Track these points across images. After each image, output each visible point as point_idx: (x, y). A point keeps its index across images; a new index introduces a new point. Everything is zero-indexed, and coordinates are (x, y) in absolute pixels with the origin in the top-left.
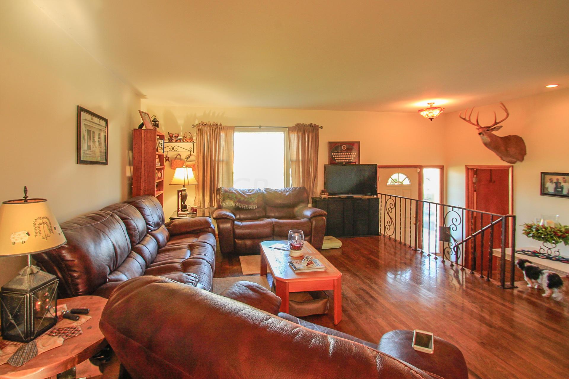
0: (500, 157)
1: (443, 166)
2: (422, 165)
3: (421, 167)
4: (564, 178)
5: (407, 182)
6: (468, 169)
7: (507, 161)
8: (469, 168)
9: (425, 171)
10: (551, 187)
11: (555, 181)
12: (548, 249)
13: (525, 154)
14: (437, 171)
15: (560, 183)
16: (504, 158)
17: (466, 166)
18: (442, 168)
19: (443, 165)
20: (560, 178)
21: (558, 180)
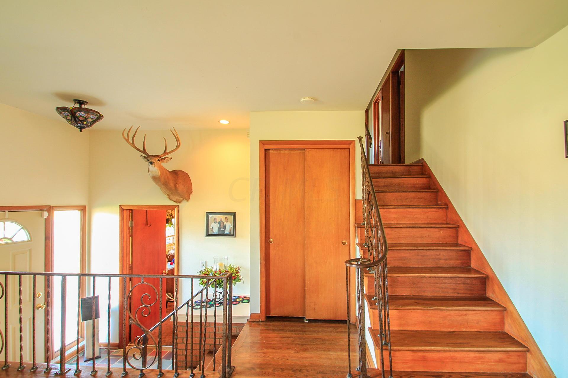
0: (168, 195)
1: (85, 207)
2: (52, 205)
3: (50, 209)
4: (226, 218)
5: (22, 236)
6: (122, 210)
7: (173, 200)
8: (125, 208)
9: (57, 215)
10: (215, 228)
11: (219, 221)
12: (220, 293)
13: (191, 193)
14: (77, 214)
15: (223, 223)
16: (172, 197)
17: (120, 206)
18: (83, 209)
19: (86, 205)
20: (223, 217)
21: (221, 220)
